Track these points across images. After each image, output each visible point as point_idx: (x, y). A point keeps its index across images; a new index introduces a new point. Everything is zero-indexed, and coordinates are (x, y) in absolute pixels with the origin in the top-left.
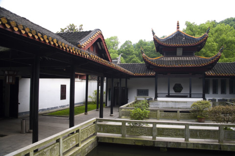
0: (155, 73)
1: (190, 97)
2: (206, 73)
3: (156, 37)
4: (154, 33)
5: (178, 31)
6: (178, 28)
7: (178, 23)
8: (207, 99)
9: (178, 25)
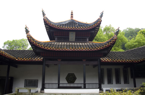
0: (42, 58)
1: (85, 88)
2: (101, 59)
3: (47, 18)
4: (44, 14)
5: (72, 19)
6: (72, 17)
7: (72, 13)
8: (104, 89)
9: (72, 15)
